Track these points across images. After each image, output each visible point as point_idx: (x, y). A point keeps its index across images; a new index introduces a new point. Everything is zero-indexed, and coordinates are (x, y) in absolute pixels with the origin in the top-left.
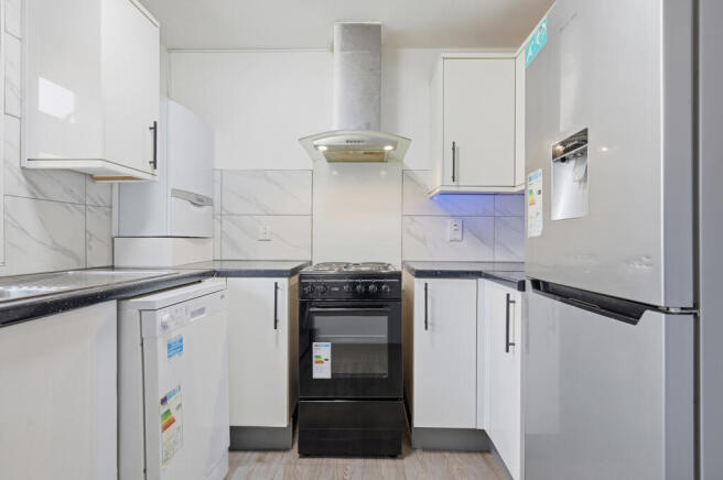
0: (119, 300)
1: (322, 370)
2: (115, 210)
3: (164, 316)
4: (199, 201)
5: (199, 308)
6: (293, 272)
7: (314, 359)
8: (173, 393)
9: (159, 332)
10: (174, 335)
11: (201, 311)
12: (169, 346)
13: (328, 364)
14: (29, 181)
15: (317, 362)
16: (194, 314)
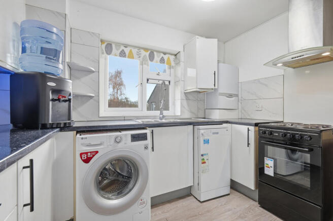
0: (194, 125)
1: (269, 172)
2: (206, 101)
3: (202, 131)
4: (230, 96)
5: (216, 132)
6: (256, 125)
7: (265, 165)
8: (205, 155)
9: (201, 135)
10: (206, 138)
11: (217, 133)
12: (204, 141)
13: (272, 169)
14: (186, 96)
15: (267, 167)
16: (214, 133)
